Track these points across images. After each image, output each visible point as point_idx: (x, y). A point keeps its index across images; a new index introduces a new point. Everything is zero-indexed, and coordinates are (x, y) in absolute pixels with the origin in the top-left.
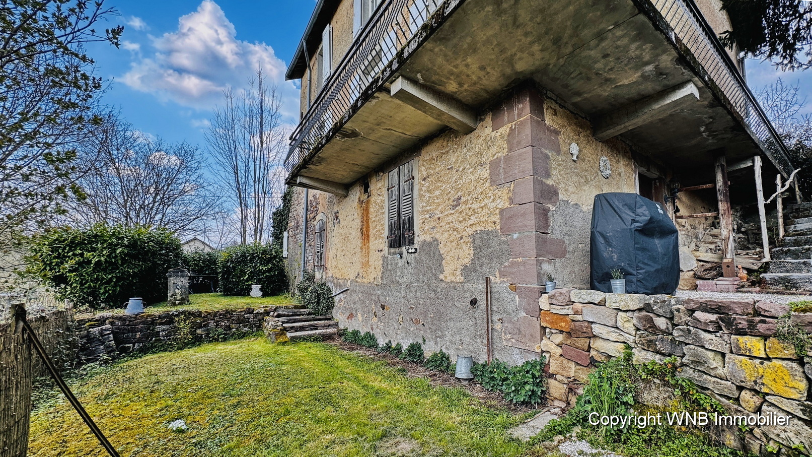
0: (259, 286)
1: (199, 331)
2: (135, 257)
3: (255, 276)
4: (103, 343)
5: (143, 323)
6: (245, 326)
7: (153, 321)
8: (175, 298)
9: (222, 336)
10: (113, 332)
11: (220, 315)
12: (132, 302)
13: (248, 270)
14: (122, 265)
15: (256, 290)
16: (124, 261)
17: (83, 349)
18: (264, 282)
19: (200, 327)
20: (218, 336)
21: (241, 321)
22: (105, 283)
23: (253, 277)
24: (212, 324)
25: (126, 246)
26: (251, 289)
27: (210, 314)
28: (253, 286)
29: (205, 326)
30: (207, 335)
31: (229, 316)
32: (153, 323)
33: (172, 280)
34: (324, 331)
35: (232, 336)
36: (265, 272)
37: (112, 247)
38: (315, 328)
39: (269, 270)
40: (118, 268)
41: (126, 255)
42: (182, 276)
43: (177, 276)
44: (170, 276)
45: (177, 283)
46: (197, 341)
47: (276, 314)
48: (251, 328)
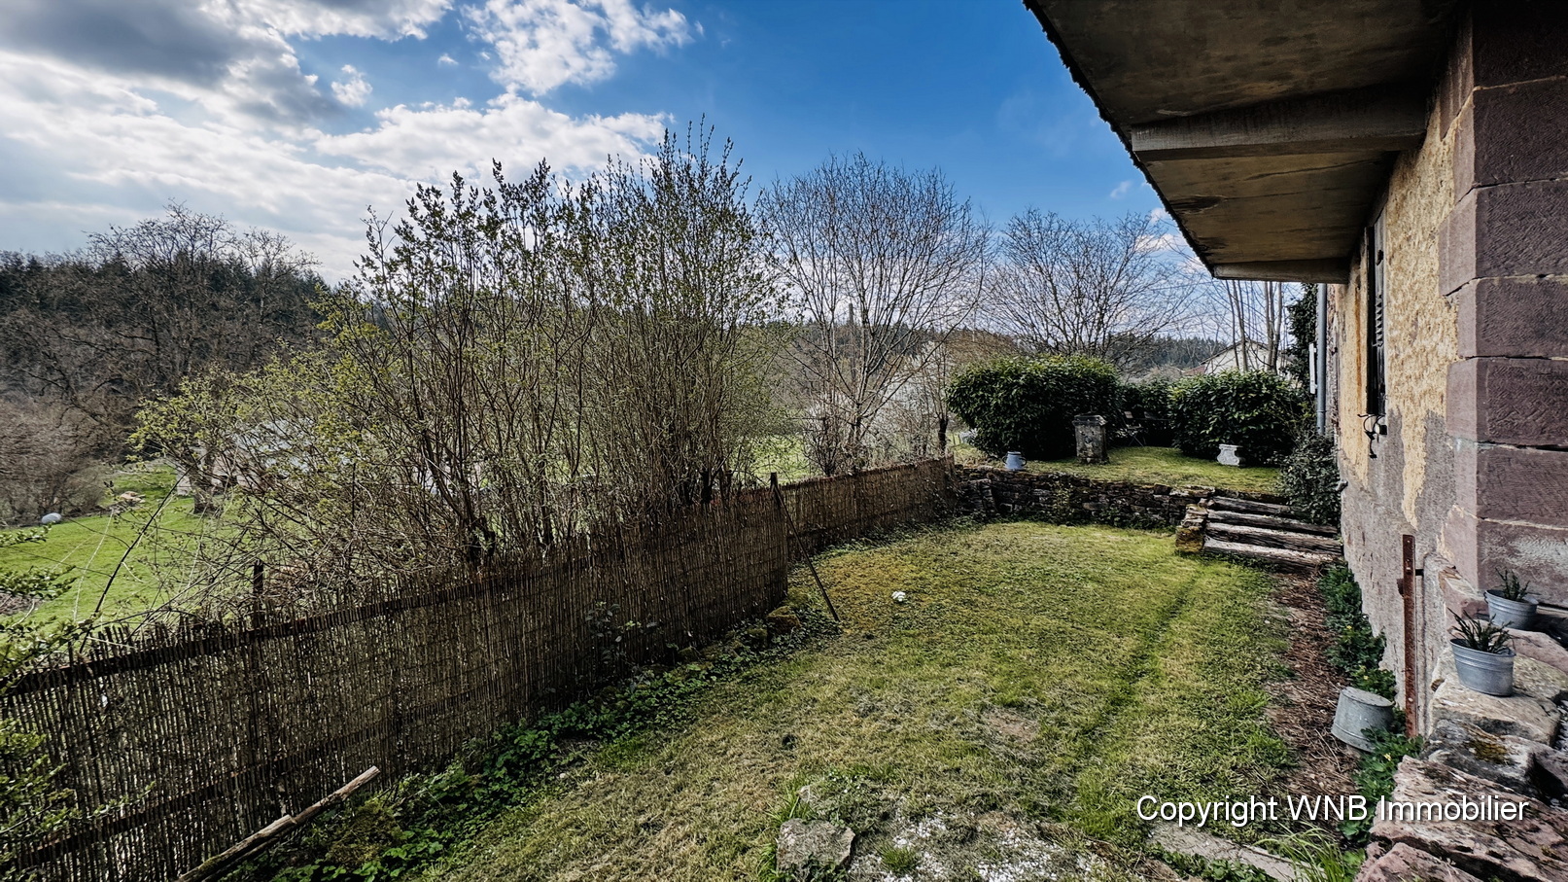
0: (1234, 448)
1: (1086, 505)
2: (1034, 399)
3: (1226, 430)
4: (981, 498)
5: (1021, 482)
6: (1156, 513)
7: (1031, 483)
8: (1086, 454)
9: (1117, 519)
10: (991, 487)
11: (1115, 488)
12: (1010, 456)
13: (1213, 420)
14: (1019, 409)
15: (1228, 454)
16: (1021, 405)
17: (963, 499)
18: (1247, 441)
19: (1088, 501)
20: (1113, 518)
21: (1147, 502)
22: (1006, 429)
23: (1223, 430)
24: (1104, 500)
25: (1023, 386)
26: (1219, 451)
27: (1100, 484)
28: (1221, 446)
29: (1093, 500)
30: (1098, 512)
31: (1128, 493)
32: (1031, 484)
33: (1080, 430)
34: (1295, 554)
35: (1134, 522)
36: (1245, 423)
37: (1008, 387)
38: (1279, 544)
39: (1255, 421)
40: (1016, 413)
41: (1022, 397)
42: (1093, 425)
43: (1086, 425)
44: (1077, 424)
45: (1088, 434)
46: (1081, 518)
47: (1211, 503)
48: (1166, 516)
